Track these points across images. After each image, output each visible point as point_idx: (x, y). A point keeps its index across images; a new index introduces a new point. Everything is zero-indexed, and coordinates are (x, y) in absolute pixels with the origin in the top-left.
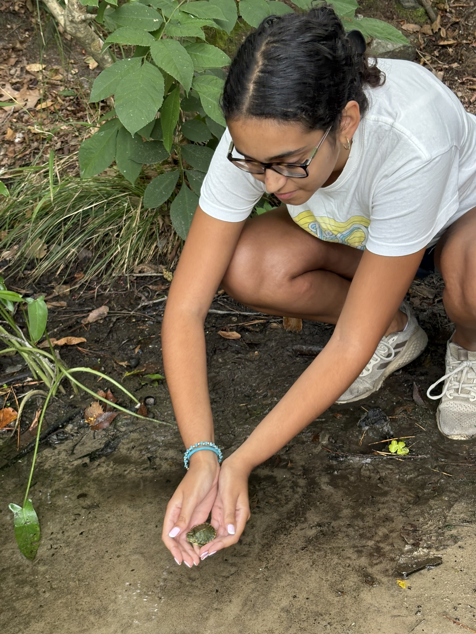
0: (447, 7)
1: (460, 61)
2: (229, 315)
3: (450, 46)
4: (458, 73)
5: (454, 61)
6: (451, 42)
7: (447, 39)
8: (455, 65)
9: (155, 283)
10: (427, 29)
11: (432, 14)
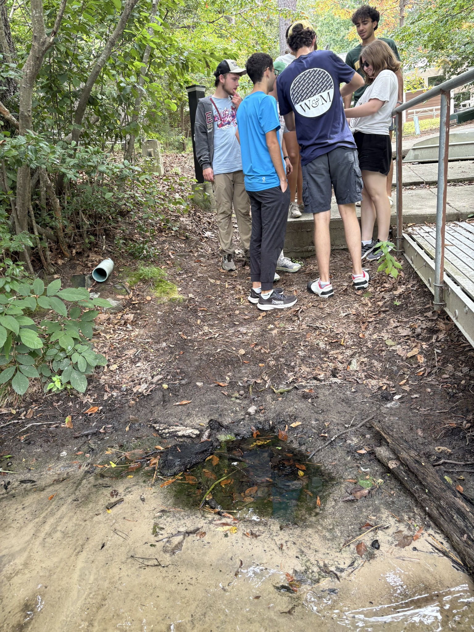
0: (135, 288)
1: (140, 309)
2: (42, 424)
3: (136, 304)
4: (140, 314)
5: (138, 309)
6: (137, 302)
7: (135, 301)
8: (138, 311)
9: (8, 416)
10: (127, 297)
11: (129, 291)
